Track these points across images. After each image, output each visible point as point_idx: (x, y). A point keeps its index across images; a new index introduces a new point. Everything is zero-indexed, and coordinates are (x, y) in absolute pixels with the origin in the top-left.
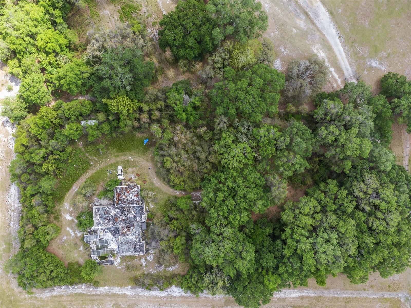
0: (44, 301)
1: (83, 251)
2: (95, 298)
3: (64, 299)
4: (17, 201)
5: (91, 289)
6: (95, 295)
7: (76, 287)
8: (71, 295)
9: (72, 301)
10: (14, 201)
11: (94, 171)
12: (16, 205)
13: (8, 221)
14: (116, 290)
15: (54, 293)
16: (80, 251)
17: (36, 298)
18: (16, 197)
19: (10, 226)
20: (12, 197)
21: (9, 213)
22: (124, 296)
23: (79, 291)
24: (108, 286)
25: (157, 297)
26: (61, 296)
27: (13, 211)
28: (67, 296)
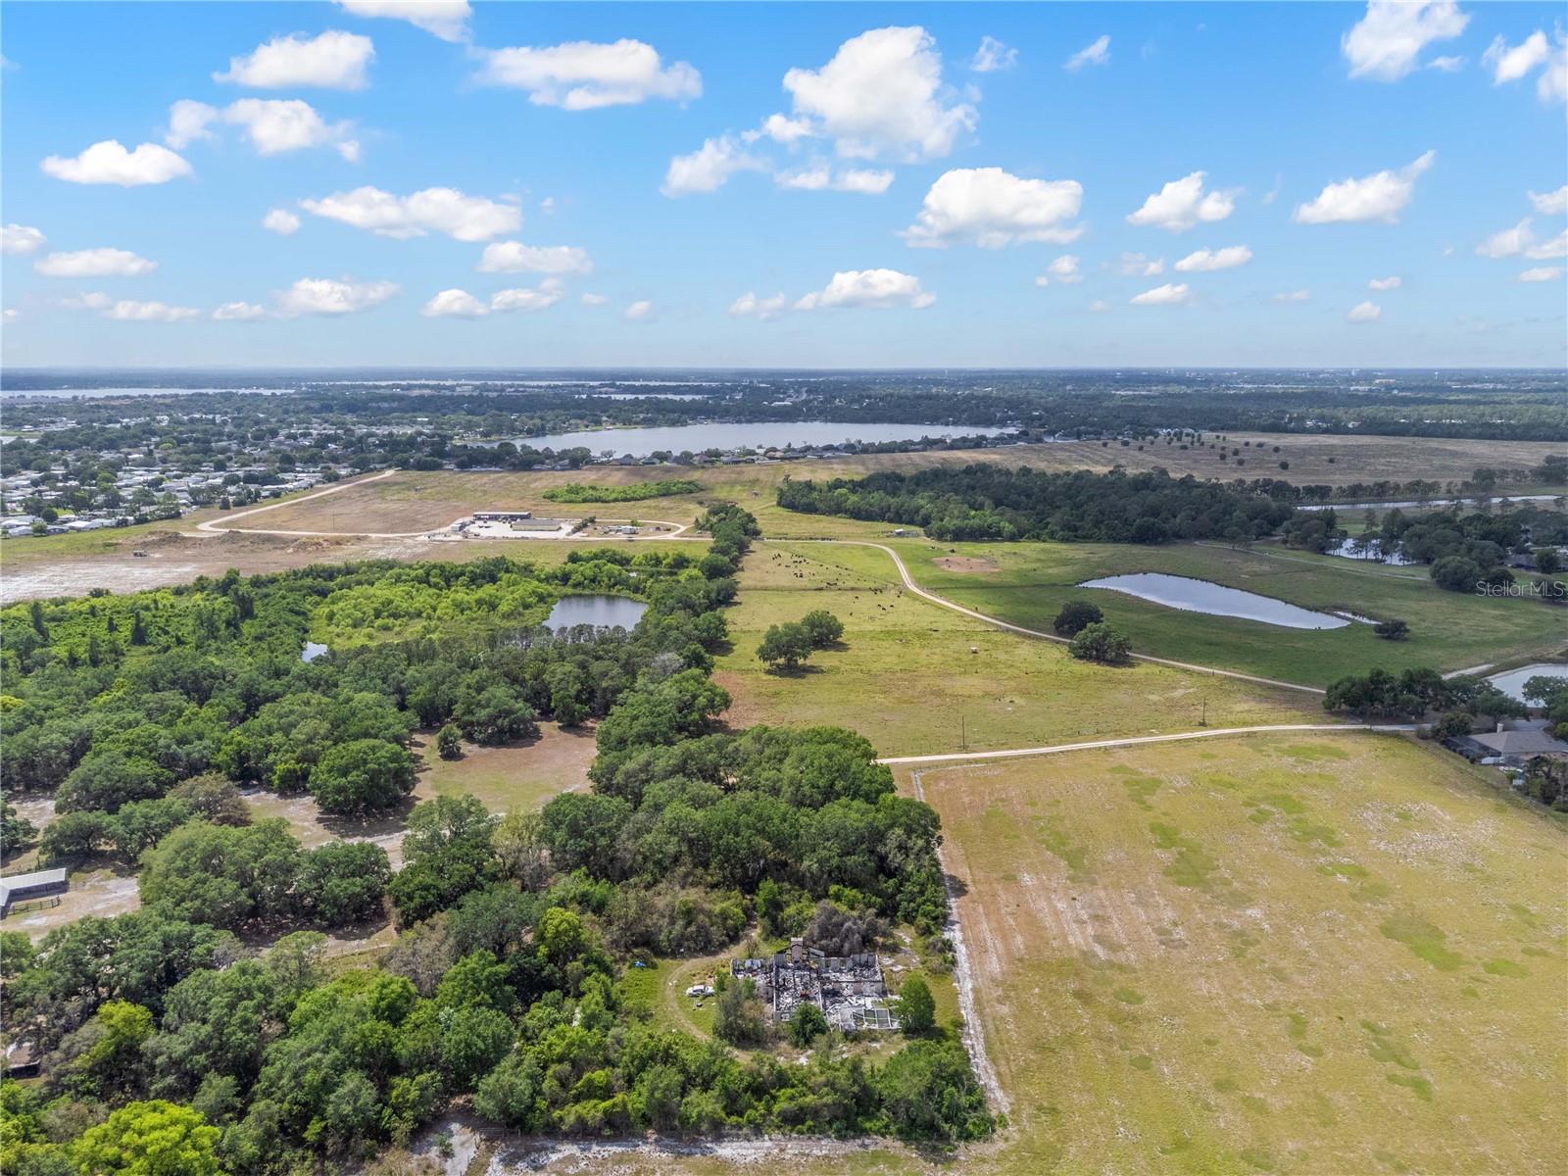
0: (1018, 1100)
1: (883, 1042)
2: (991, 1026)
3: (1003, 1069)
4: (757, 1144)
5: (972, 1032)
6: (984, 1027)
7: (971, 1052)
8: (994, 1061)
9: (1008, 1060)
10: (756, 1149)
11: (693, 1028)
12: (768, 1144)
13: (811, 1159)
14: (967, 1000)
15: (994, 1084)
16: (882, 1047)
17: (1012, 1112)
18: (746, 1144)
19: (826, 1156)
20: (744, 1152)
21: (788, 1157)
22: (974, 990)
23: (980, 1048)
24: (959, 1009)
25: (970, 956)
26: (999, 1074)
27: (782, 1150)
28: (997, 1066)
